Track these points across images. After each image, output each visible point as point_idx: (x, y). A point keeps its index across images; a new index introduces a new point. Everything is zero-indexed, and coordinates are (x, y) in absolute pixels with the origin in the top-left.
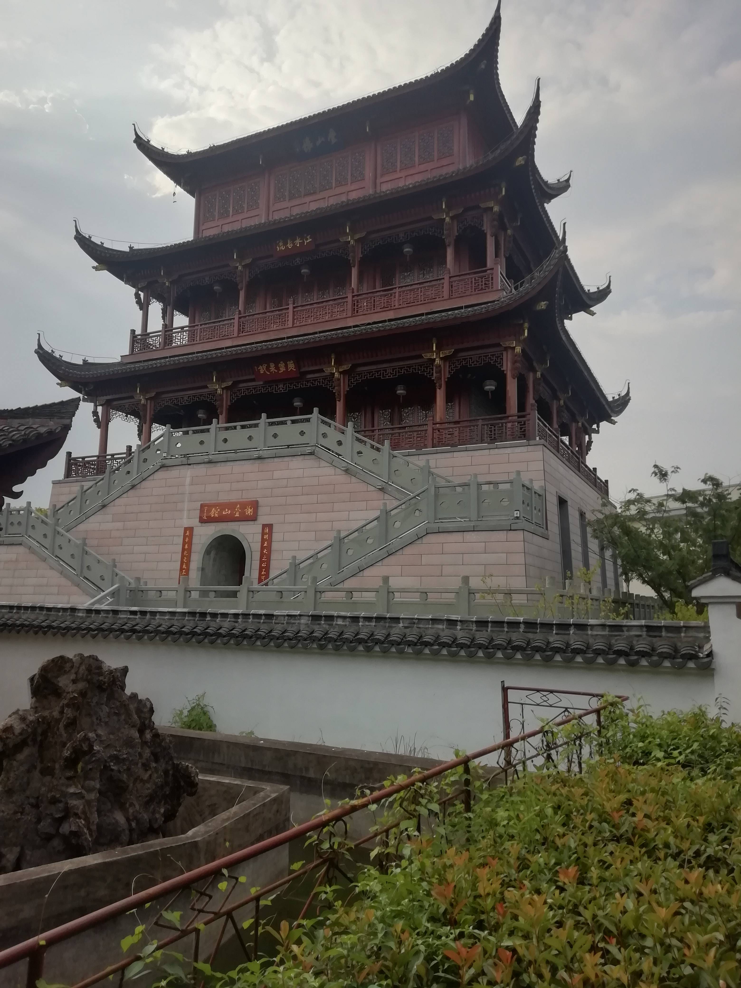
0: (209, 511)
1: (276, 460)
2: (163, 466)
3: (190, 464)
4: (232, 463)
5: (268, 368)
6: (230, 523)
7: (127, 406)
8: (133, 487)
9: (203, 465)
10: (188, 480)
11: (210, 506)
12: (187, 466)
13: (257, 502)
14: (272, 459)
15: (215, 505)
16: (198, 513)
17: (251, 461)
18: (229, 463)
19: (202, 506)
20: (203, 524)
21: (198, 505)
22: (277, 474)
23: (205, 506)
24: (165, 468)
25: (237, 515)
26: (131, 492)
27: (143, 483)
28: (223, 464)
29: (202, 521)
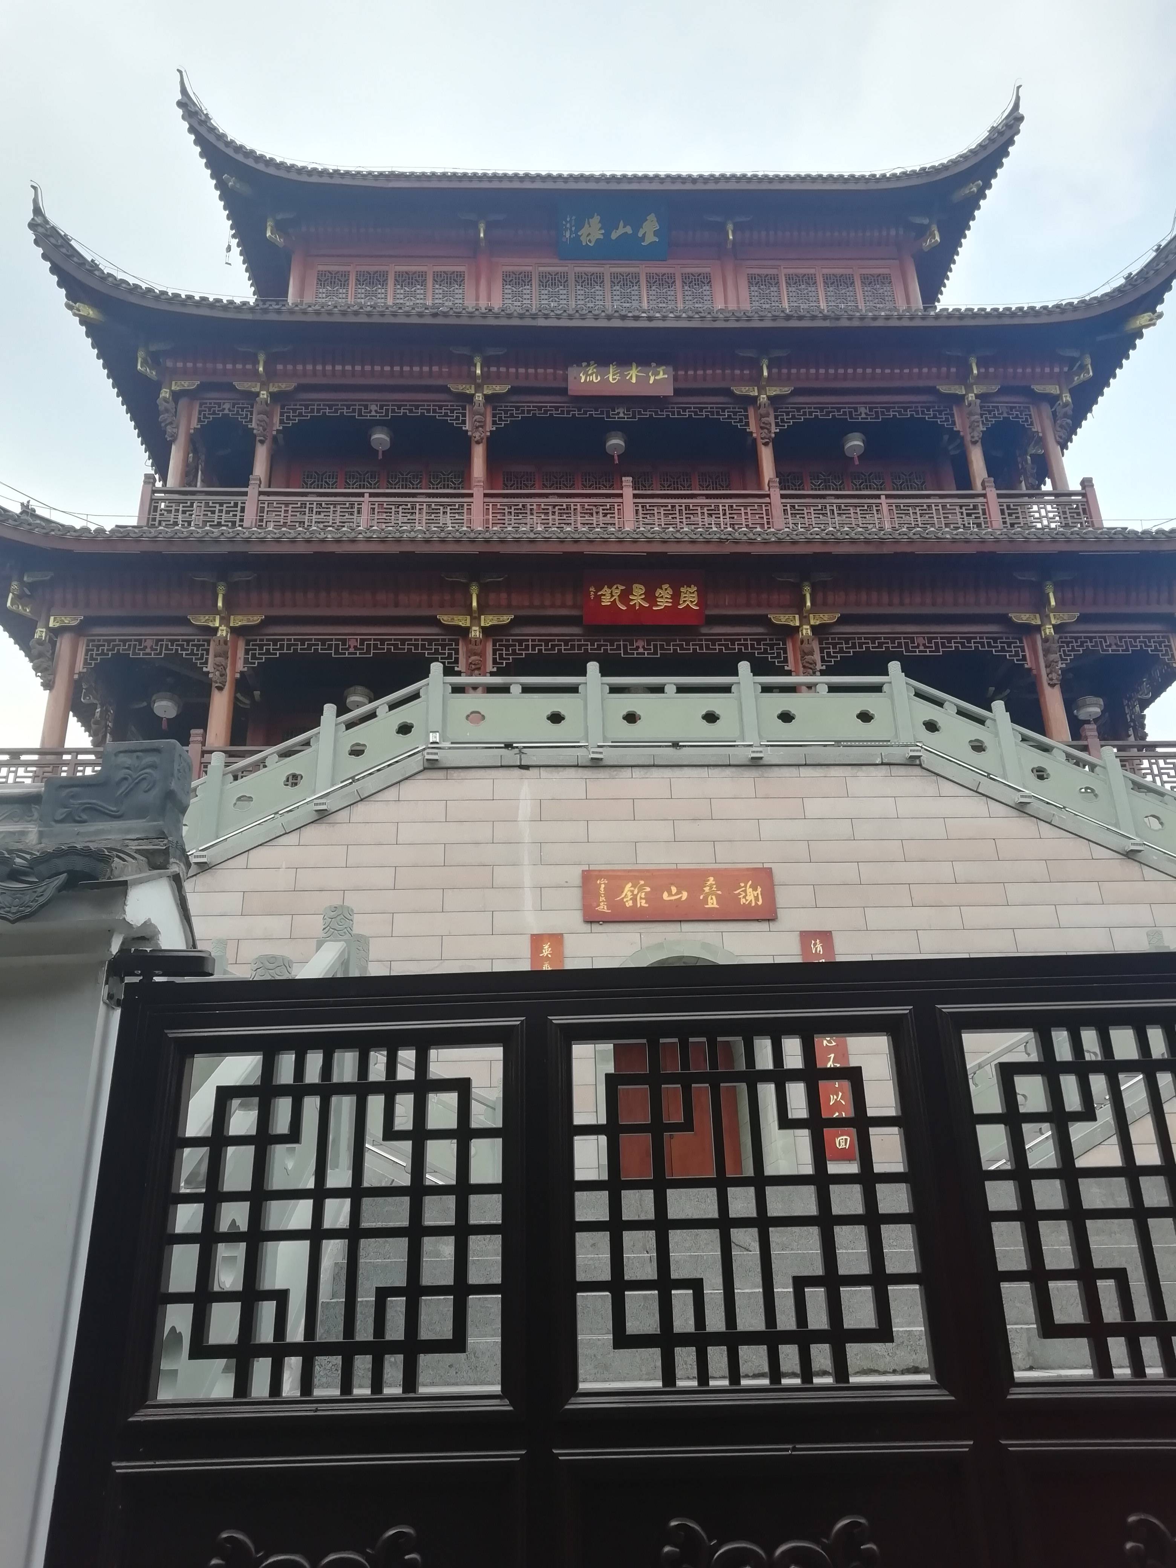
0: (614, 891)
1: (804, 771)
2: (432, 766)
3: (526, 767)
4: (667, 772)
5: (625, 596)
6: (686, 927)
7: (149, 643)
8: (322, 816)
9: (572, 772)
10: (525, 809)
11: (617, 879)
12: (517, 772)
13: (769, 872)
14: (793, 770)
15: (634, 876)
16: (574, 897)
17: (728, 771)
18: (655, 772)
19: (588, 878)
20: (596, 928)
21: (574, 875)
22: (814, 807)
23: (600, 877)
24: (441, 774)
25: (712, 903)
26: (312, 833)
27: (361, 807)
28: (637, 772)
29: (592, 919)
